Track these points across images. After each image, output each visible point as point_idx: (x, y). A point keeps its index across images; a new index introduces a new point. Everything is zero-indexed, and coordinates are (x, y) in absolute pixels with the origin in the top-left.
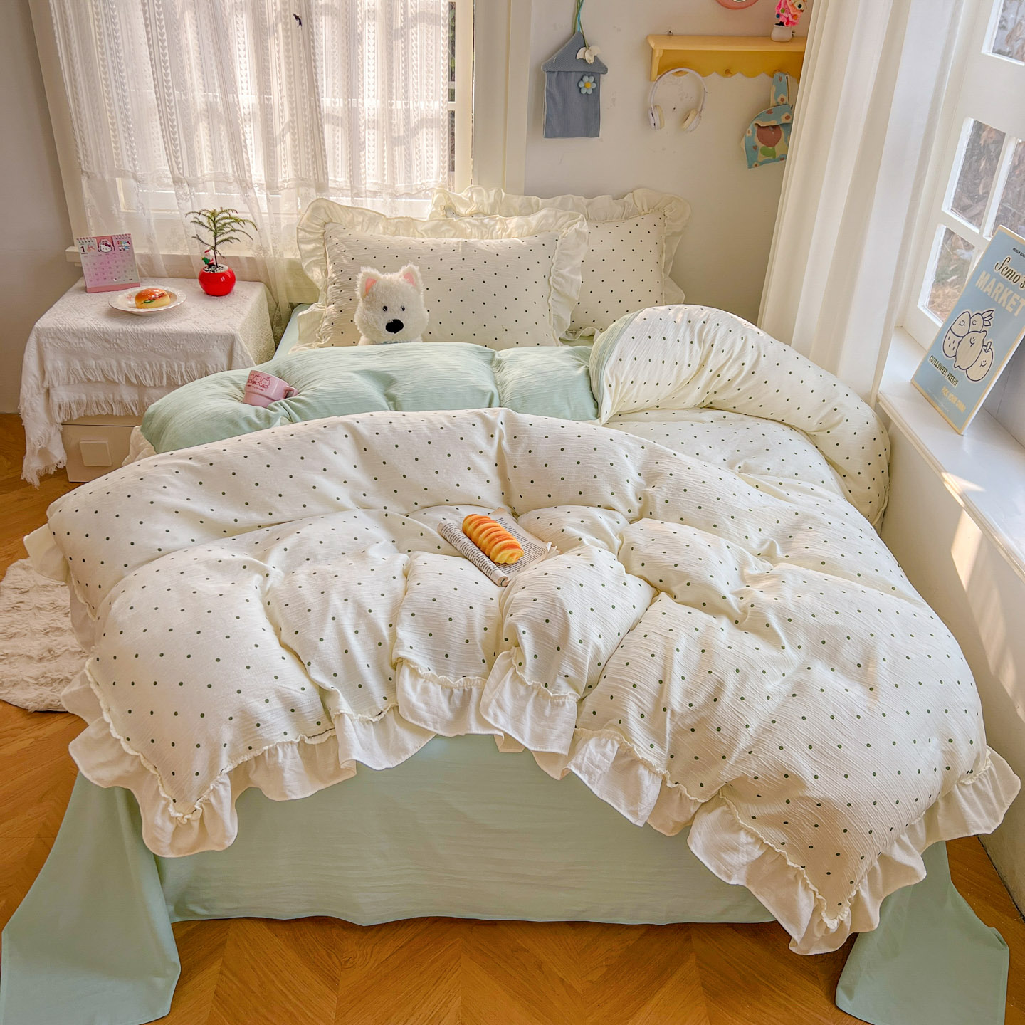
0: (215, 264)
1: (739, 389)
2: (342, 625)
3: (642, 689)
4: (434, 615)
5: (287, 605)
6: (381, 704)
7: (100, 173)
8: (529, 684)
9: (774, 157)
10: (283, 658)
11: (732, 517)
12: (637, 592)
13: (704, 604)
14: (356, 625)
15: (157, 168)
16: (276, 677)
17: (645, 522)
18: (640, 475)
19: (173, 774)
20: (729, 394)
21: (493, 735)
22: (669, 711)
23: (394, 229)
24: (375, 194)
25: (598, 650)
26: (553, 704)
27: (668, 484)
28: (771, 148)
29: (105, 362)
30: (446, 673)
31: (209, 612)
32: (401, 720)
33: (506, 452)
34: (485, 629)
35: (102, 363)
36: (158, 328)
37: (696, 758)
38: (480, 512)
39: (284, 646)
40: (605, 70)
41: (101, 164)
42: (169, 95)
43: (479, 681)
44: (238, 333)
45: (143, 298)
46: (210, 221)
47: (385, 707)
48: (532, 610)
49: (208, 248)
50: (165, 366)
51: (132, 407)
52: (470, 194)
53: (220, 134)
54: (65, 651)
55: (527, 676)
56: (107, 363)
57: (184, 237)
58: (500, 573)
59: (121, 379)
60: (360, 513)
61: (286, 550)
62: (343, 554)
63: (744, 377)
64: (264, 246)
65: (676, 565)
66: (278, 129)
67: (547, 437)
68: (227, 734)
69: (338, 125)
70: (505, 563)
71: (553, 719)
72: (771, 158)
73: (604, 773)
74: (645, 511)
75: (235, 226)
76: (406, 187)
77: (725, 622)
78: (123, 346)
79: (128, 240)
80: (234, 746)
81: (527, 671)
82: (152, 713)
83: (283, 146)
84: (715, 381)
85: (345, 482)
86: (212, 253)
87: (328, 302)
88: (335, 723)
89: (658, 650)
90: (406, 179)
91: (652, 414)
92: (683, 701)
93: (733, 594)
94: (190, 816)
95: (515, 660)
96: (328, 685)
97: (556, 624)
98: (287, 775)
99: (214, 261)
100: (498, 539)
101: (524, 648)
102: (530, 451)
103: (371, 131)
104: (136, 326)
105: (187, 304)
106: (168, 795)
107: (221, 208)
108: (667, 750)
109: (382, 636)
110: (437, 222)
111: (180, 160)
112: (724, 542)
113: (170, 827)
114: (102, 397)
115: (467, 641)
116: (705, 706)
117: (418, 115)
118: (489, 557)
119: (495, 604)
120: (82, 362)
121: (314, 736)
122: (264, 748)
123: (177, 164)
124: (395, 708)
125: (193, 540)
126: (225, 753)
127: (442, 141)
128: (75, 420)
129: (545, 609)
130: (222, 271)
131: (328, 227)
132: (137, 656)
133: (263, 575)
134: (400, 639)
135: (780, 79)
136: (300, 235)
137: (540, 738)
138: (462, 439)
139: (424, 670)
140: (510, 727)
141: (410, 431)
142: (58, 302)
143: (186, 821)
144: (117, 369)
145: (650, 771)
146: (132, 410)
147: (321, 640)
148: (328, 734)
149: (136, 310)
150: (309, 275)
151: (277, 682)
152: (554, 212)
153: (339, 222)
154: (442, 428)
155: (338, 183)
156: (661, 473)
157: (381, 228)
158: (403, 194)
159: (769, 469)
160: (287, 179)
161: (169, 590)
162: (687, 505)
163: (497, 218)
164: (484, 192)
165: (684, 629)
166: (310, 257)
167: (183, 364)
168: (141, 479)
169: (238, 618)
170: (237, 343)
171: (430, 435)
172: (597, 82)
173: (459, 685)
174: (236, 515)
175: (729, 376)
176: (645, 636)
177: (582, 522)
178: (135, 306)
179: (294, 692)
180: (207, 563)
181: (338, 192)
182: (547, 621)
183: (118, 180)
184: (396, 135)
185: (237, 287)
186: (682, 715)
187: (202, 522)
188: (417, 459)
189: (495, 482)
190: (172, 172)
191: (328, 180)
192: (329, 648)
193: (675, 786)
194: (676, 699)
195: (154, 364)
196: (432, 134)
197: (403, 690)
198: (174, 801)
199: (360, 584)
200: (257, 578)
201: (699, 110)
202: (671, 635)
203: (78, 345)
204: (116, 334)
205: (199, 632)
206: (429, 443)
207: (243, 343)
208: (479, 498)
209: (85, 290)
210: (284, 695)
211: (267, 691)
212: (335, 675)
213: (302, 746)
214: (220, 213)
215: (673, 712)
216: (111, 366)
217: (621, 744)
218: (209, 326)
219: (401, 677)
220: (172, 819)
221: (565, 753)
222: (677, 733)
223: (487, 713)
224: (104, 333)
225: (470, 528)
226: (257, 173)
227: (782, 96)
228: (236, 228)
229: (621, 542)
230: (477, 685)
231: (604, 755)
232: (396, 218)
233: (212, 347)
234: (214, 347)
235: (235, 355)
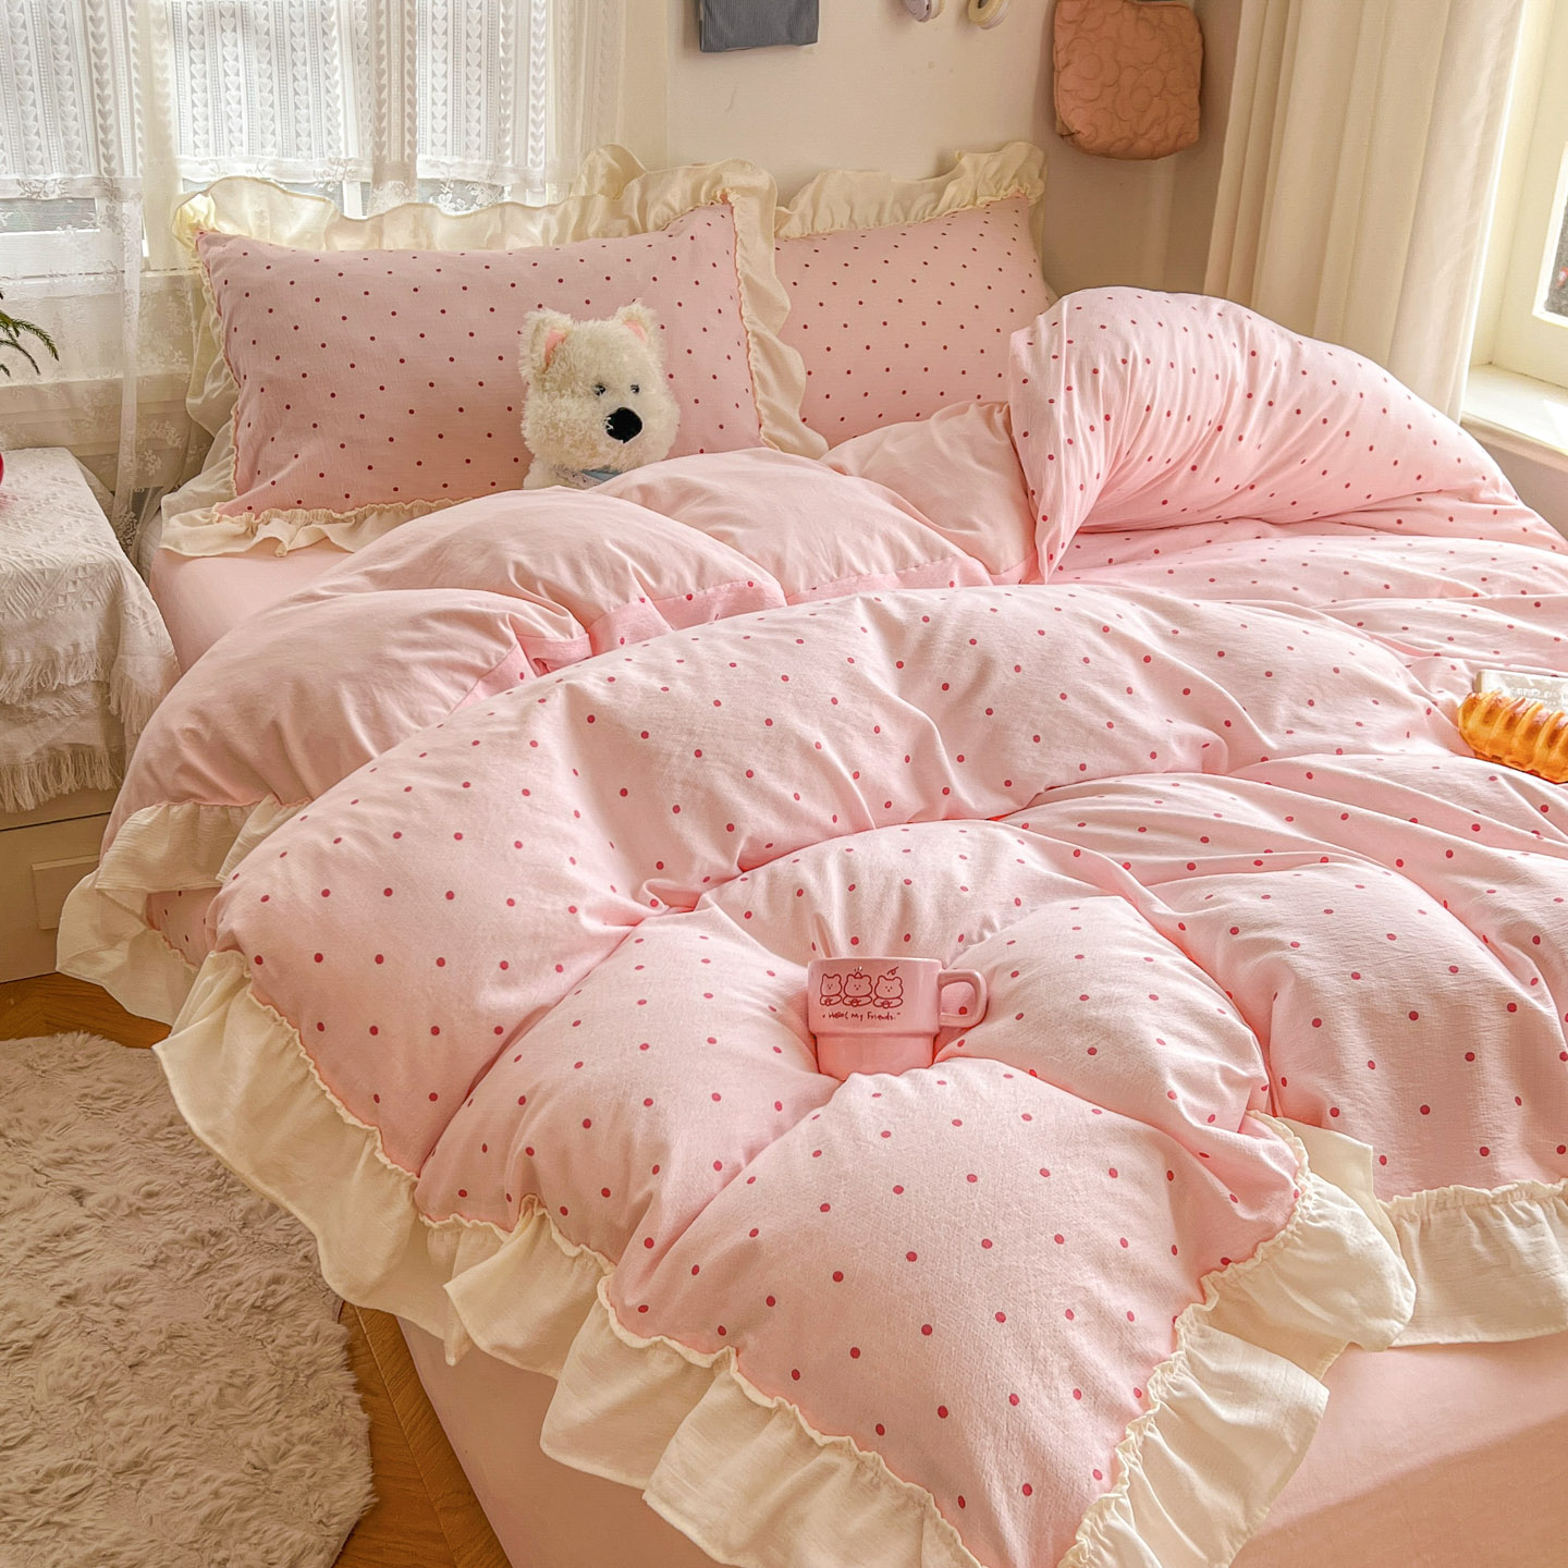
233: (61, 599)
234: (69, 599)
235: (131, 611)
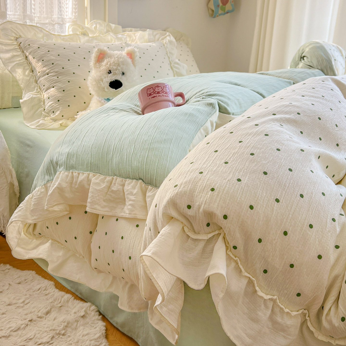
28: (224, 7)
52: (94, 26)
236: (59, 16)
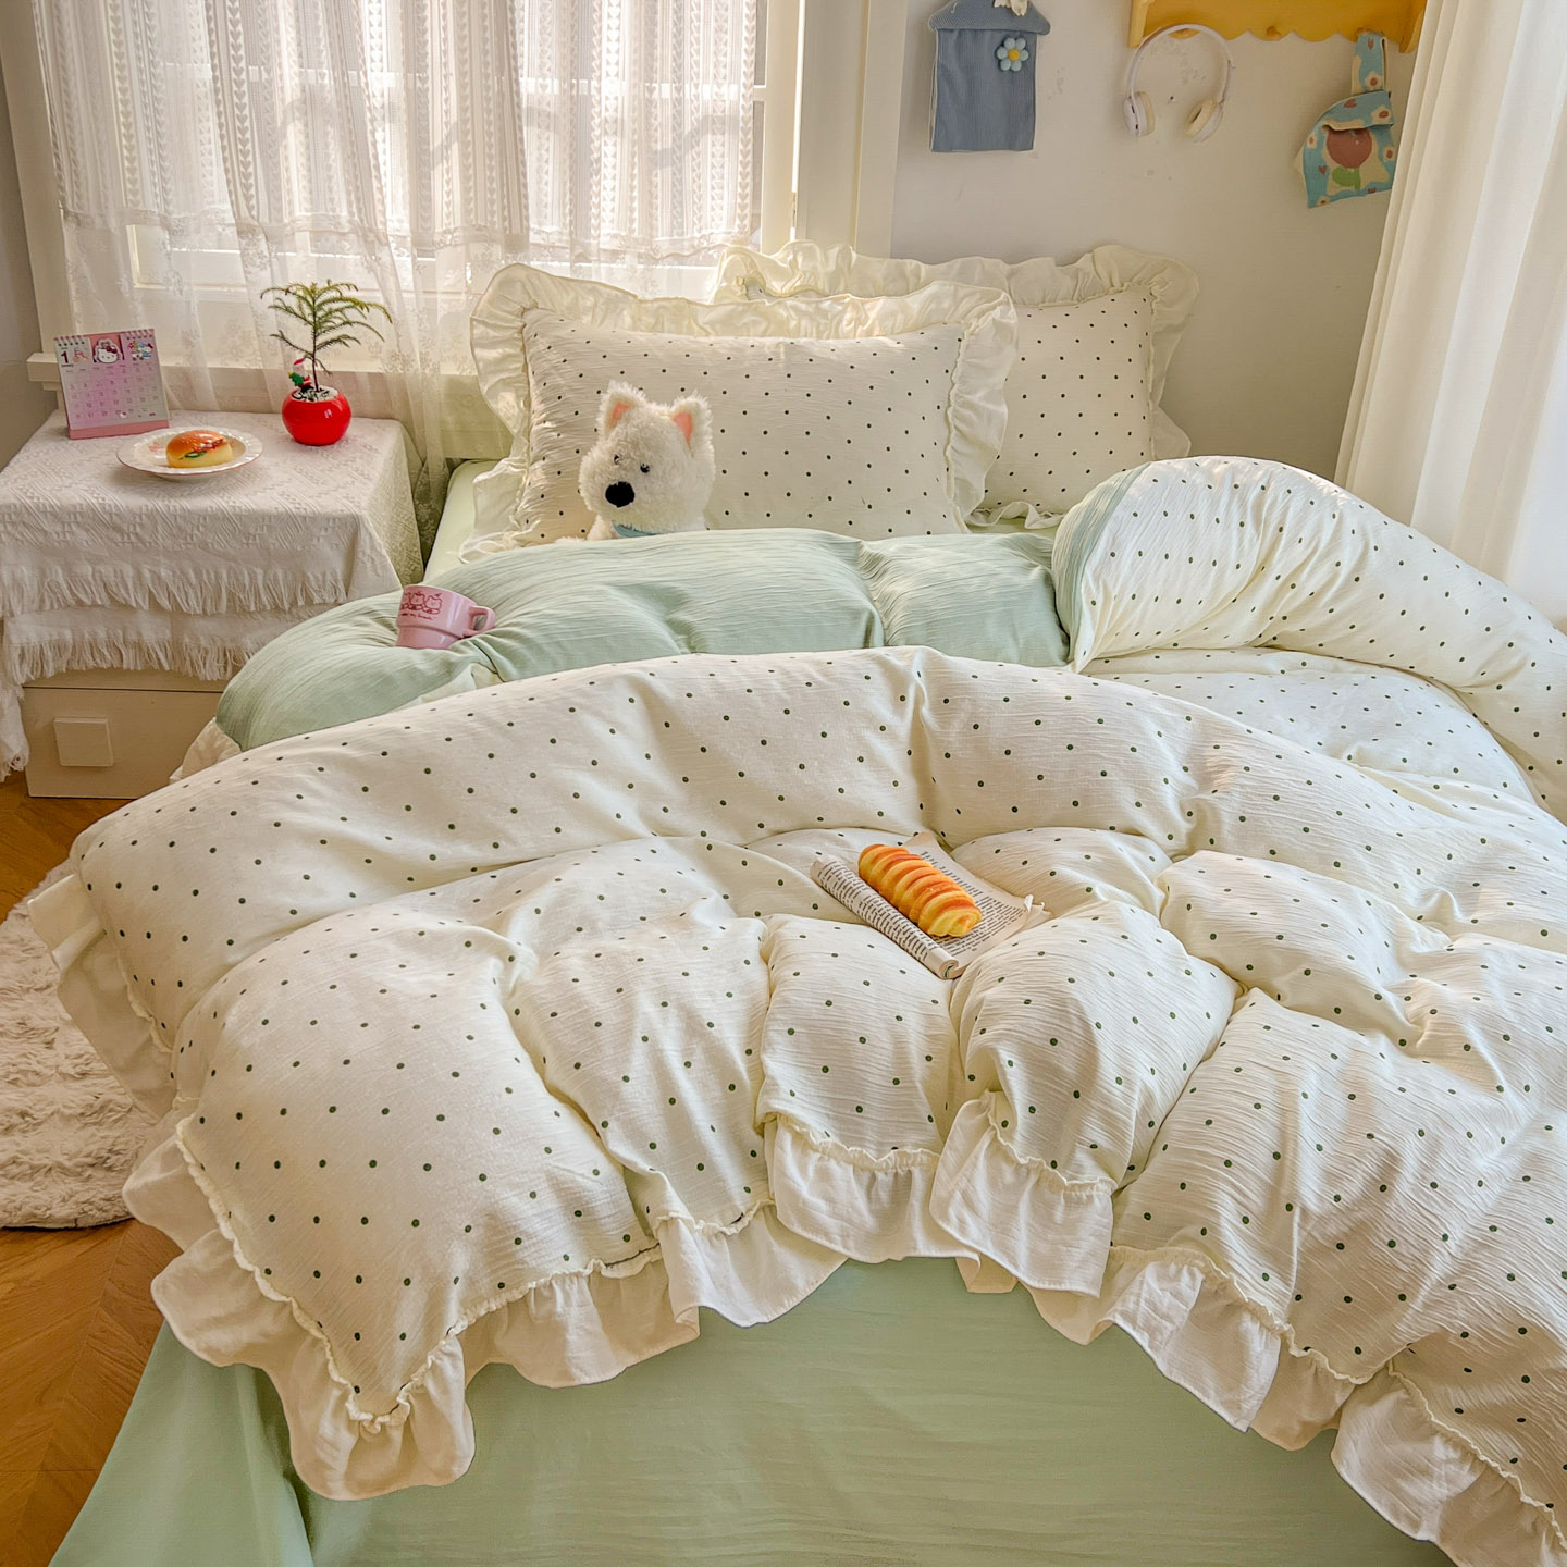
0: (313, 385)
1: (1331, 611)
2: (661, 1051)
3: (1243, 1169)
4: (831, 1032)
5: (554, 1015)
6: (741, 1201)
7: (102, 216)
8: (1022, 1161)
9: (1358, 186)
10: (557, 1114)
11: (1368, 848)
12: (1211, 990)
13: (1337, 1010)
14: (687, 1051)
15: (207, 207)
16: (548, 1150)
17: (1203, 855)
18: (1186, 769)
19: (357, 1336)
20: (1312, 621)
21: (954, 1258)
22: (1297, 1211)
23: (652, 321)
24: (614, 255)
25: (1149, 1098)
26: (1068, 1199)
27: (1242, 786)
28: (1352, 170)
29: (111, 570)
30: (860, 1141)
31: (416, 1027)
32: (780, 1229)
33: (928, 727)
34: (929, 1058)
35: (107, 570)
36: (214, 506)
37: (1348, 1299)
38: (889, 841)
39: (554, 1091)
40: (1045, 28)
41: (103, 201)
42: (238, 72)
43: (925, 1158)
44: (365, 514)
45: (183, 448)
46: (304, 305)
47: (748, 1205)
48: (1025, 1021)
49: (300, 356)
50: (225, 575)
51: (160, 653)
52: (791, 257)
53: (327, 145)
54: (53, 1114)
55: (1017, 1146)
56: (115, 572)
57: (254, 335)
58: (944, 953)
59: (140, 601)
60: (660, 843)
61: (538, 911)
62: (643, 919)
63: (1340, 589)
64: (405, 351)
65: (1280, 937)
66: (437, 136)
67: (1006, 700)
68: (461, 1260)
69: (548, 128)
70: (948, 936)
71: (1071, 1227)
72: (1352, 188)
73: (1178, 1329)
74: (1199, 836)
75: (352, 314)
76: (673, 242)
77: (1383, 1043)
78: (147, 538)
79: (149, 341)
80: (472, 1283)
81: (1018, 1137)
82: (317, 1220)
83: (445, 166)
84: (1288, 595)
85: (631, 786)
86: (308, 363)
87: (532, 454)
88: (661, 1237)
89: (1267, 1097)
90: (673, 227)
91: (1168, 659)
92: (1323, 1191)
93: (1391, 990)
94: (386, 1419)
95: (995, 1116)
96: (642, 1164)
97: (1072, 1047)
98: (573, 1337)
99: (312, 380)
100: (933, 890)
101: (1011, 1094)
102: (976, 727)
103: (610, 140)
104: (172, 501)
105: (265, 462)
106: (345, 1378)
107: (328, 282)
108: (1293, 1284)
109: (736, 1072)
110: (732, 307)
111: (253, 191)
112: (1361, 895)
113: (348, 1440)
114: (102, 634)
115: (896, 1082)
116: (1365, 1199)
117: (697, 109)
118: (916, 924)
119: (942, 1010)
120: (68, 570)
121: (618, 1263)
122: (530, 1286)
123: (248, 198)
124: (769, 1209)
125: (353, 895)
126: (455, 1293)
127: (740, 158)
128: (50, 679)
129: (1047, 1019)
130: (327, 399)
131: (530, 316)
132: (283, 1112)
133: (502, 959)
134: (772, 1078)
135: (1371, 45)
136: (475, 332)
137: (1046, 1263)
138: (846, 703)
139: (819, 1136)
140: (989, 1244)
141: (749, 691)
142: (17, 457)
143: (379, 1428)
144: (134, 583)
145: (1262, 1325)
146: (159, 659)
147: (626, 1079)
148: (646, 1259)
149: (171, 471)
150: (492, 405)
151: (550, 1160)
152: (952, 288)
153: (550, 306)
154: (809, 684)
155: (545, 236)
156: (1228, 766)
157: (628, 320)
158: (667, 256)
159: (1405, 760)
160: (452, 227)
161: (333, 987)
162: (1282, 826)
163: (847, 300)
164: (818, 252)
165: (1312, 1057)
166: (495, 372)
167: (260, 573)
168: (255, 783)
169: (470, 1038)
170: (363, 531)
171: (785, 696)
172: (1030, 49)
173: (887, 1163)
174: (434, 848)
175: (1312, 586)
176: (1238, 1070)
177: (1088, 857)
178: (166, 463)
179: (580, 1179)
180: (398, 937)
181: (546, 252)
182: (1053, 1042)
183: (131, 230)
184: (659, 148)
185: (353, 429)
186: (1321, 1218)
187: (368, 861)
188: (764, 743)
189: (909, 784)
190: (237, 214)
191: (528, 229)
192: (640, 1095)
193: (1304, 1353)
194: (1310, 1188)
195: (204, 572)
196: (723, 145)
197: (783, 1174)
198: (357, 1389)
199: (685, 974)
200: (493, 966)
201: (1219, 100)
202: (1287, 1067)
203: (61, 537)
204: (134, 515)
205: (400, 1066)
206: (787, 712)
207: (374, 533)
208: (880, 814)
209: (66, 433)
210: (563, 1183)
211: (534, 1176)
212: (653, 1146)
213: (596, 1279)
214: (325, 290)
215: (1305, 1212)
216: (122, 578)
217: (1207, 1275)
218: (311, 500)
219: (777, 1150)
220: (352, 1424)
221: (1095, 1292)
222: (1312, 1251)
223: (947, 1219)
224: (111, 514)
225: (875, 870)
226: (396, 217)
227: (1372, 75)
228: (351, 319)
229: (1164, 895)
230: (920, 1164)
231: (1177, 1295)
232: (656, 300)
233: (315, 541)
234: (321, 540)
235: (360, 555)
236: (675, 237)
